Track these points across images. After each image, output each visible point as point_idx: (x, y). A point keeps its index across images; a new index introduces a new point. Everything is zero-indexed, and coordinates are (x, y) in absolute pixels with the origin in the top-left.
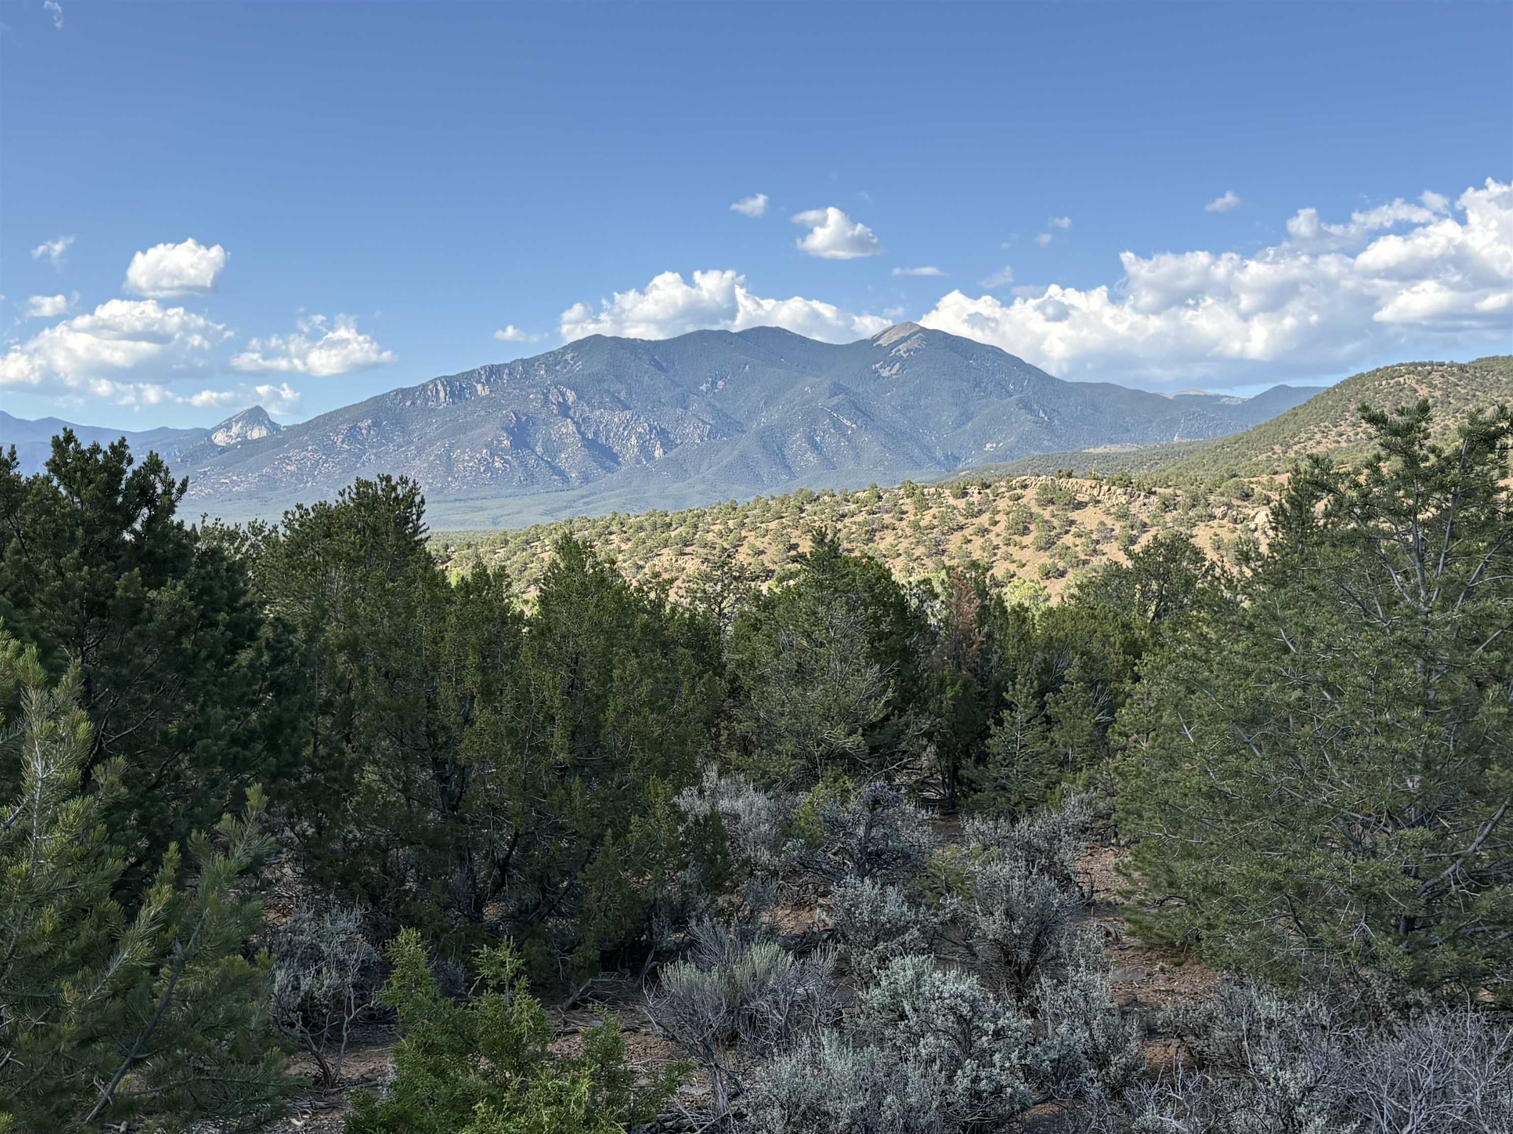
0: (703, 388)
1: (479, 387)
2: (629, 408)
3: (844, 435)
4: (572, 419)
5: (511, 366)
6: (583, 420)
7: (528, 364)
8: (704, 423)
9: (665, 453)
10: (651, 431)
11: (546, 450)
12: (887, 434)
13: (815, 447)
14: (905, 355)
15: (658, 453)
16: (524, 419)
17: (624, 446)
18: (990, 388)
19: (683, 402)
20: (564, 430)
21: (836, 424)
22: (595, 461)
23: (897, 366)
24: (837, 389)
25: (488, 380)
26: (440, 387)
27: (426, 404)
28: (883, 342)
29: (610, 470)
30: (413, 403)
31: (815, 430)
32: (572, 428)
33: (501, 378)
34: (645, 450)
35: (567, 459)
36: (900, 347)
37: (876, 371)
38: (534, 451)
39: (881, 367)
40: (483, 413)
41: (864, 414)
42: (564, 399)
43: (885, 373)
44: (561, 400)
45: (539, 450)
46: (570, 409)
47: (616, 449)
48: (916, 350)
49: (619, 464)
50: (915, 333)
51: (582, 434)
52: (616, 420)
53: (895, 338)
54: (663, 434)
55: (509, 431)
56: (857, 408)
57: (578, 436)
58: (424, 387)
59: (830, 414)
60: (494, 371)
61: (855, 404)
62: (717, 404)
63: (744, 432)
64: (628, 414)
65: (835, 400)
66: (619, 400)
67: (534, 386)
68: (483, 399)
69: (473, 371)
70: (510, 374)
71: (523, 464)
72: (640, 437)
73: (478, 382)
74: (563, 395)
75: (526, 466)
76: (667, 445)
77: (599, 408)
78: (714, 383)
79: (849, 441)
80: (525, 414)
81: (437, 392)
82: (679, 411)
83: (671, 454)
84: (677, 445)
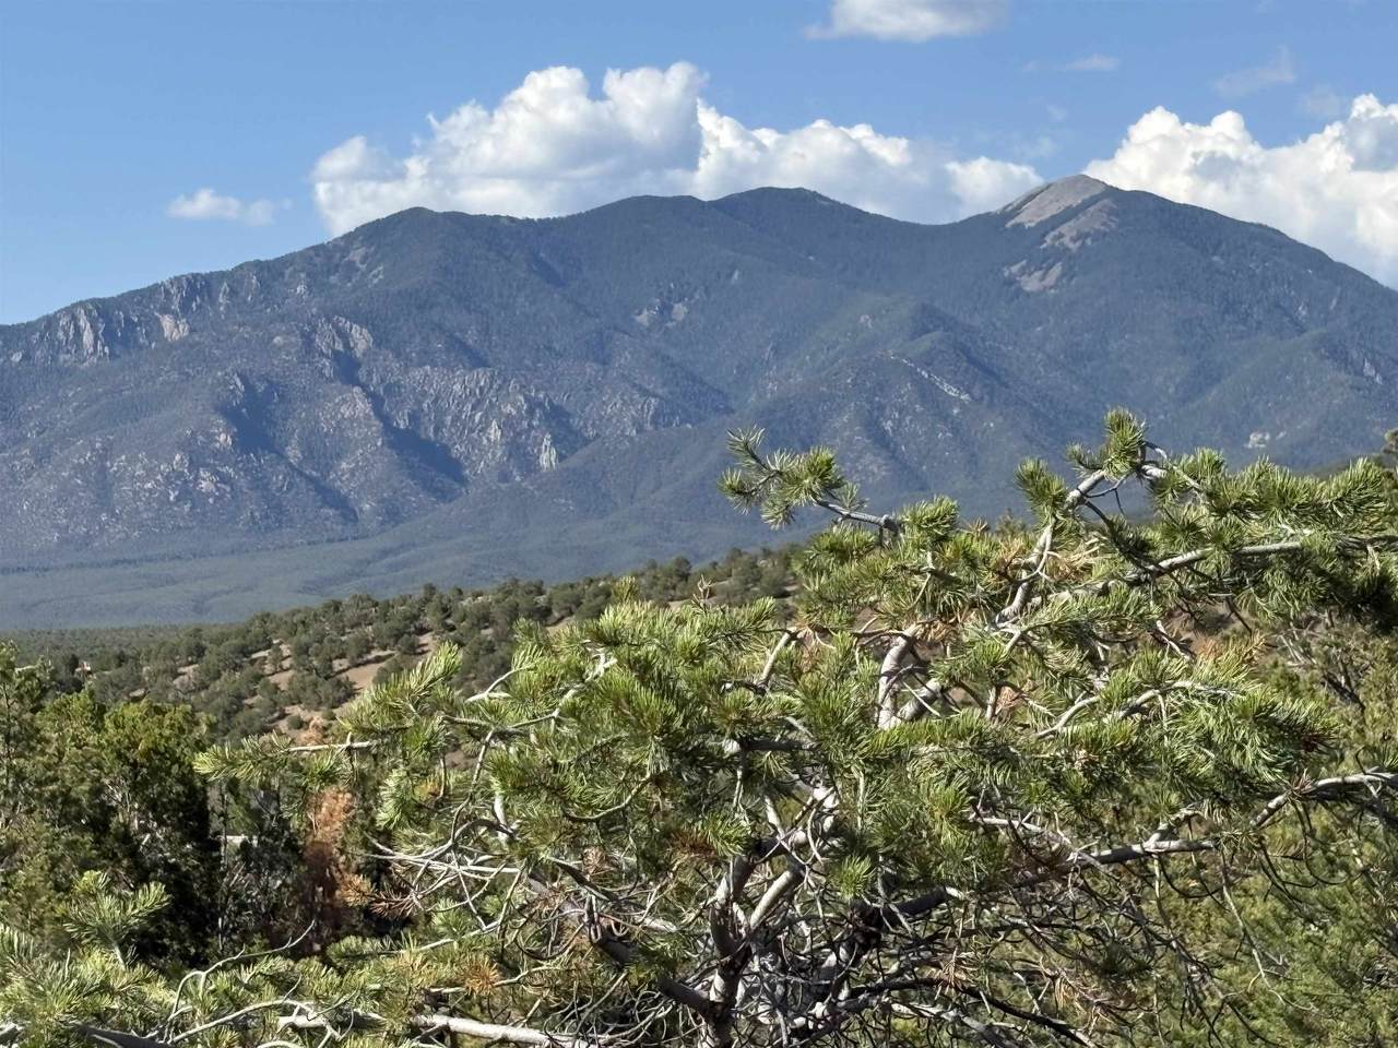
0: (643, 319)
1: (167, 322)
2: (485, 364)
3: (945, 418)
4: (364, 387)
5: (235, 278)
6: (388, 389)
7: (270, 273)
8: (646, 393)
9: (561, 457)
10: (531, 412)
11: (309, 452)
12: (1036, 414)
13: (881, 441)
14: (1074, 247)
15: (547, 458)
16: (261, 388)
17: (474, 444)
18: (1258, 313)
19: (600, 351)
20: (346, 411)
21: (927, 393)
22: (413, 477)
23: (1057, 270)
24: (927, 319)
25: (185, 307)
26: (83, 322)
27: (55, 359)
28: (1028, 218)
29: (444, 495)
30: (26, 357)
31: (881, 408)
32: (363, 406)
33: (213, 301)
34: (520, 453)
35: (352, 472)
36: (1064, 228)
37: (1011, 282)
38: (281, 456)
39: (1023, 271)
40: (175, 376)
41: (989, 372)
42: (346, 344)
43: (1031, 284)
44: (339, 347)
45: (294, 453)
46: (358, 365)
47: (458, 450)
48: (1099, 236)
49: (463, 481)
50: (1094, 200)
51: (385, 420)
52: (457, 387)
53: (1052, 210)
54: (557, 417)
55: (230, 414)
56: (972, 361)
57: (377, 424)
58: (50, 322)
59: (912, 372)
60: (197, 289)
61: (966, 352)
62: (673, 352)
63: (729, 411)
64: (482, 377)
65: (925, 343)
66: (465, 347)
67: (282, 318)
68: (173, 346)
69: (154, 289)
70: (233, 293)
71: (260, 484)
72: (507, 424)
73: (165, 310)
74: (344, 336)
75: (266, 487)
76: (567, 438)
77: (421, 365)
78: (666, 309)
79: (955, 431)
80: (262, 378)
81: (78, 332)
82: (591, 368)
83: (574, 461)
84: (587, 442)
